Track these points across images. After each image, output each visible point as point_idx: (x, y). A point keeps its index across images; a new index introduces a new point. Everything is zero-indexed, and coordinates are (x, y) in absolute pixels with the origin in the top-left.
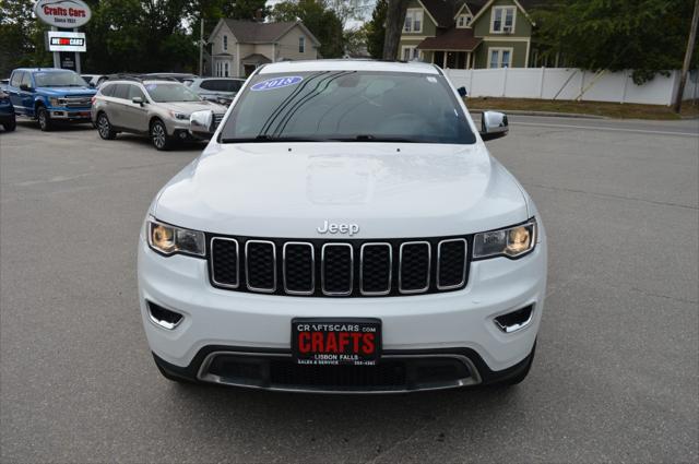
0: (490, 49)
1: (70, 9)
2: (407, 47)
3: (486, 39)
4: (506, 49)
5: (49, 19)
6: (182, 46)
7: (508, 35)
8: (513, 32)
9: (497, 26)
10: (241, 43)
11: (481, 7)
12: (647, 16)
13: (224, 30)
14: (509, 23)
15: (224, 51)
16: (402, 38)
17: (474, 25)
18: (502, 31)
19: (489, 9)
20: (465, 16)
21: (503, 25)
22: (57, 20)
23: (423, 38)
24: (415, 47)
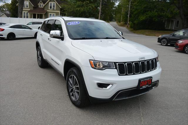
0: (49, 14)
2: (25, 12)
3: (48, 11)
4: (54, 14)
7: (54, 10)
8: (55, 9)
9: (51, 8)
11: (46, 2)
12: (90, 8)
14: (54, 7)
16: (23, 9)
17: (44, 7)
18: (52, 9)
19: (48, 3)
20: (41, 4)
21: (52, 7)
23: (29, 10)
24: (27, 12)
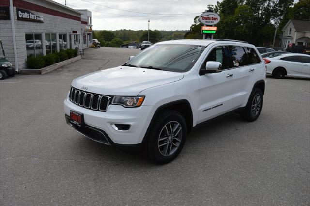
1: (212, 18)
5: (204, 22)
6: (268, 32)
10: (298, 31)
13: (290, 25)
15: (289, 35)
22: (207, 22)
